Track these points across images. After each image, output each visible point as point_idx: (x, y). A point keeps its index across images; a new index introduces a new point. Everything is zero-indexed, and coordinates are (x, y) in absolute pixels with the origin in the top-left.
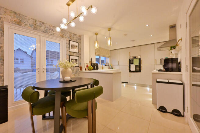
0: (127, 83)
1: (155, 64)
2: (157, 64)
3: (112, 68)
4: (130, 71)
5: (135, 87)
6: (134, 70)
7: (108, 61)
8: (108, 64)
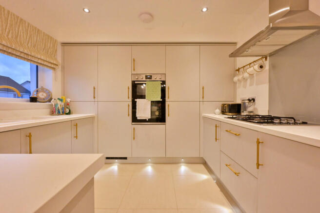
0: (126, 158)
1: (201, 100)
2: (205, 100)
3: (67, 110)
4: (135, 119)
5: (149, 169)
6: (147, 115)
7: (50, 81)
8: (49, 94)
